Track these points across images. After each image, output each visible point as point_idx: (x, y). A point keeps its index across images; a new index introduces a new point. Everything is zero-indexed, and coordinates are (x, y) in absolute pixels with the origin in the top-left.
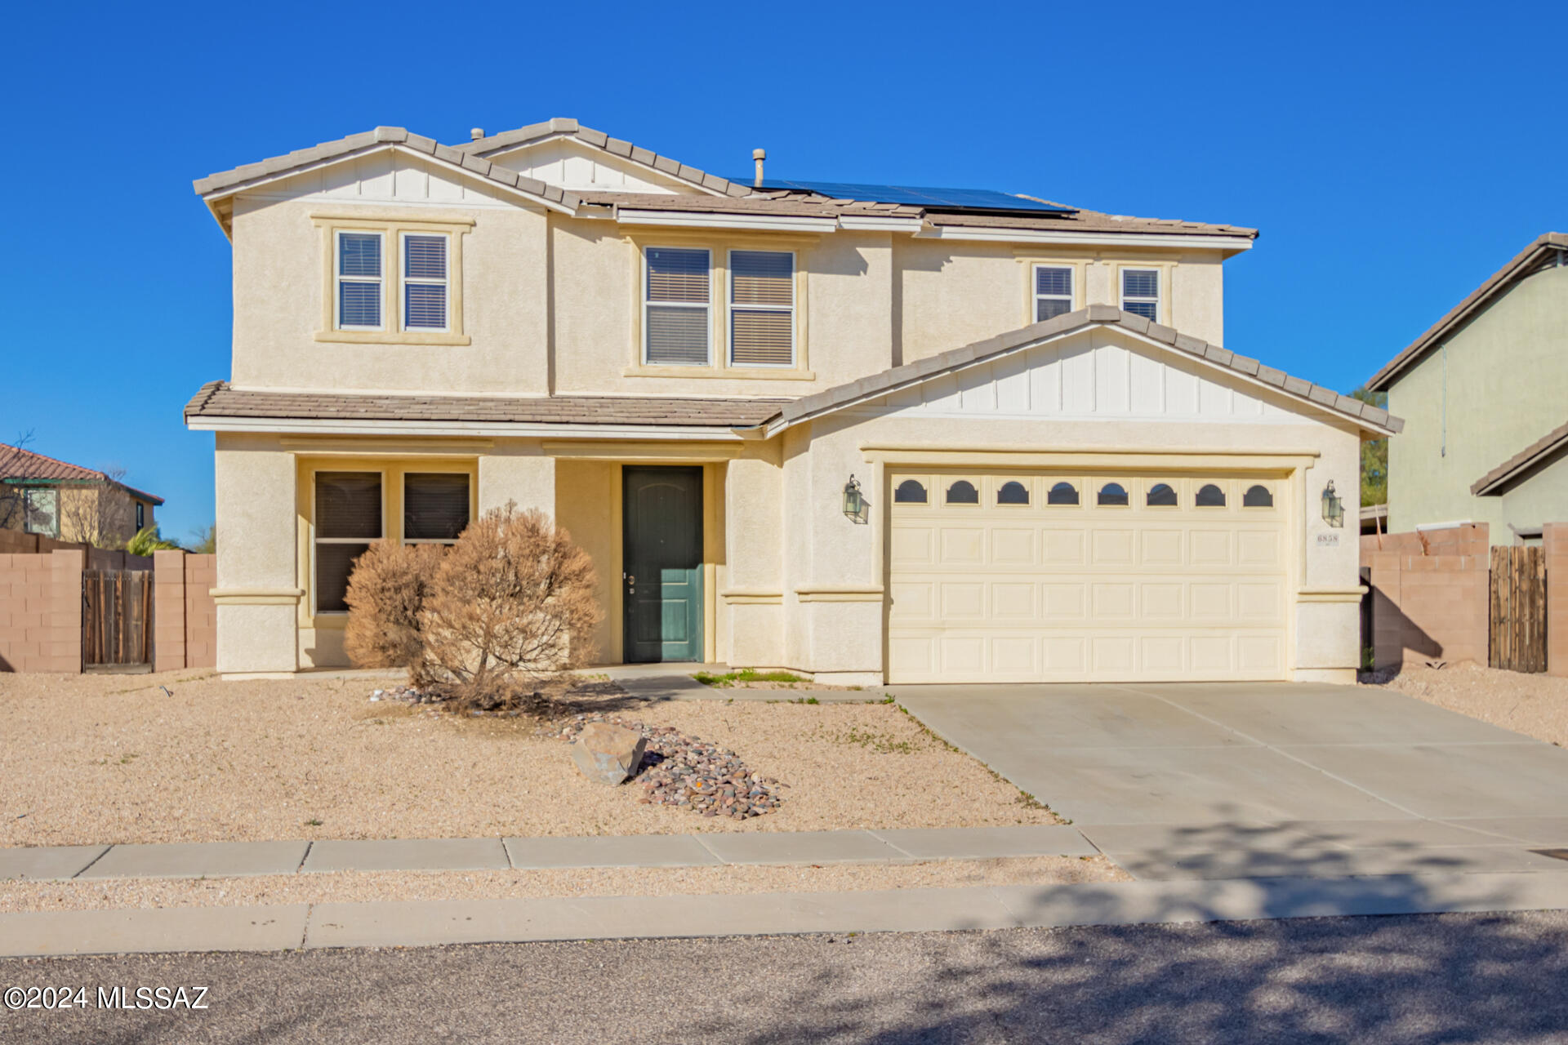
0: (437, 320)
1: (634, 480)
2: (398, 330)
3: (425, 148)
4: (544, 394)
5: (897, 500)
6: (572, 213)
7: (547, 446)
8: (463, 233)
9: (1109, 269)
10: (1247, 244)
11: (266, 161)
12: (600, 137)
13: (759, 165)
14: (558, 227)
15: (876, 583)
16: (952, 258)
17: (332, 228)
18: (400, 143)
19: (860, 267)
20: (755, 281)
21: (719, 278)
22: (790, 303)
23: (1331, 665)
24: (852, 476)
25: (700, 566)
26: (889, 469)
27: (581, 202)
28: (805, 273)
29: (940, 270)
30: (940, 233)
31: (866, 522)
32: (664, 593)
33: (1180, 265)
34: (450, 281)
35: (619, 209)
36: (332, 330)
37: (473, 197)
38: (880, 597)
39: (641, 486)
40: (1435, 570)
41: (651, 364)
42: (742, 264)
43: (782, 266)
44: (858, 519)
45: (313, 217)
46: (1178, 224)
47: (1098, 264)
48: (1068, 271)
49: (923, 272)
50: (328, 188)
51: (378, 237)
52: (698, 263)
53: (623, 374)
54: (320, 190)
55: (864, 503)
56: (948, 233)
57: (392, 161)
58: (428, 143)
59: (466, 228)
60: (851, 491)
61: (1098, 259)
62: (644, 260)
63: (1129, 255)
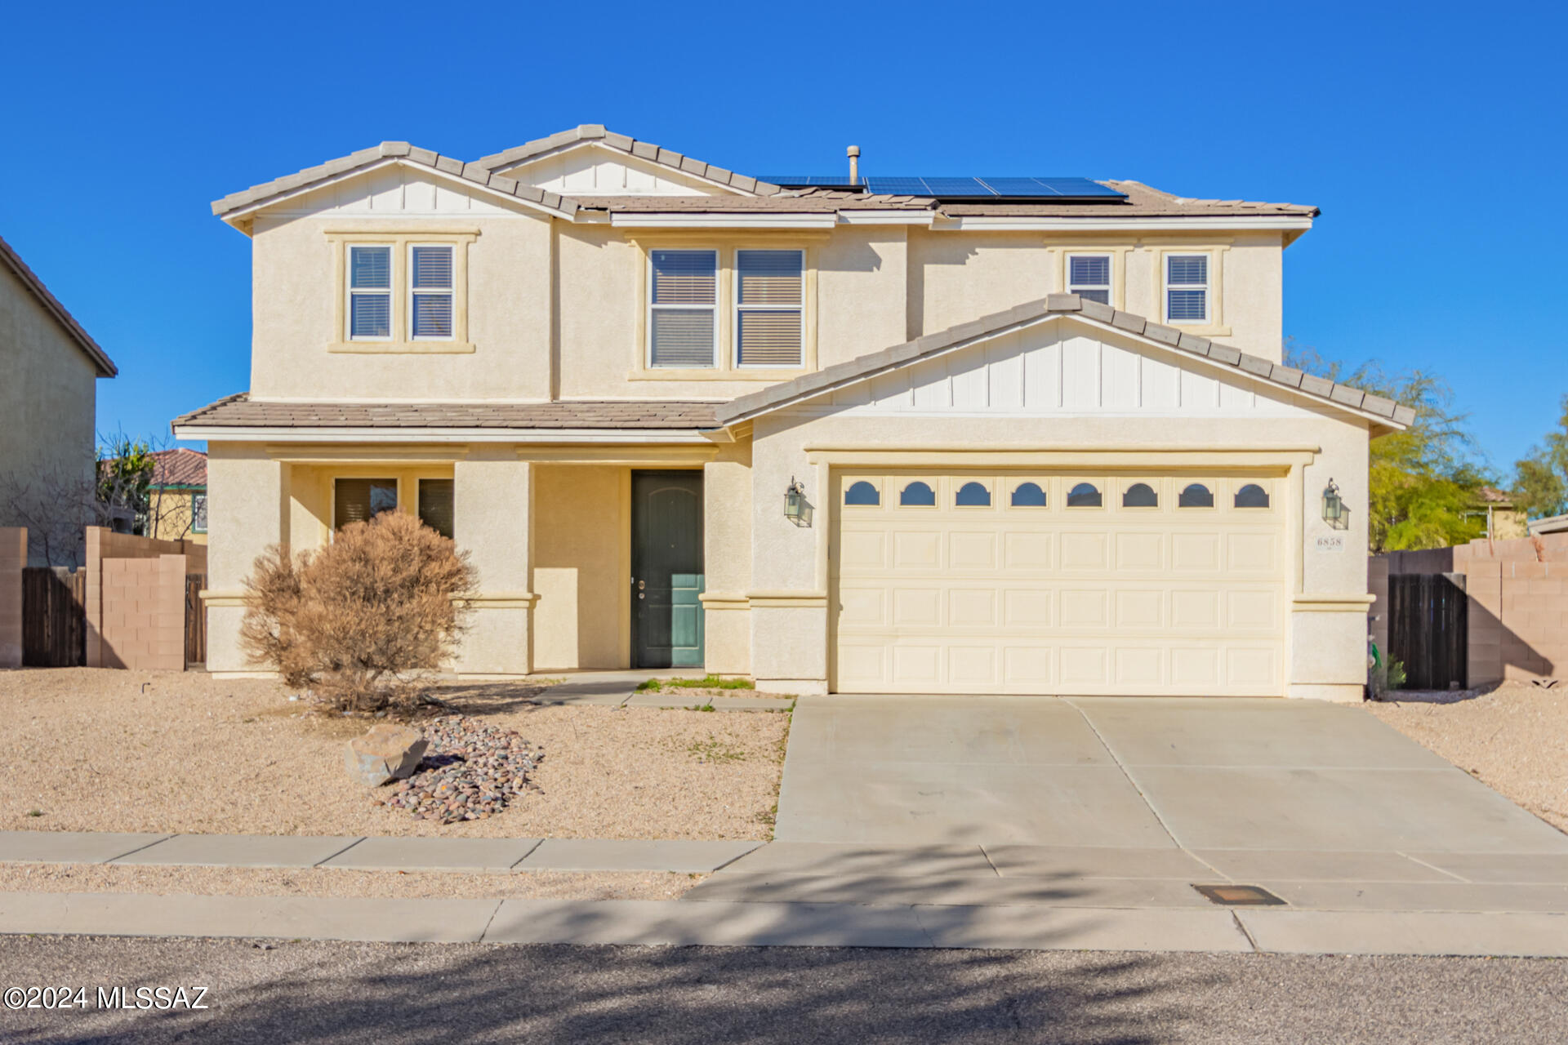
0: (444, 329)
1: (645, 484)
2: (405, 340)
3: (426, 160)
4: (546, 399)
5: (847, 502)
6: (571, 218)
7: (521, 451)
8: (468, 243)
9: (1152, 255)
10: (1306, 223)
11: (278, 181)
12: (626, 141)
13: (853, 161)
14: (565, 234)
15: (819, 587)
16: (977, 250)
17: (344, 242)
18: (402, 157)
19: (873, 262)
20: (764, 281)
21: (725, 279)
22: (799, 302)
23: (1331, 680)
24: (795, 478)
25: (700, 572)
26: (836, 471)
27: (579, 207)
28: (815, 271)
29: (964, 263)
30: (960, 224)
31: (810, 525)
32: (675, 598)
33: (1233, 249)
34: (456, 290)
35: (612, 213)
36: (343, 341)
37: (479, 206)
38: (824, 602)
39: (651, 490)
40: (1544, 578)
41: (656, 367)
42: (749, 264)
43: (790, 264)
44: (802, 522)
45: (326, 233)
46: (1236, 205)
47: (1140, 251)
48: (1106, 260)
49: (946, 267)
50: (341, 205)
51: (388, 249)
52: (705, 264)
53: (627, 378)
54: (333, 206)
55: (808, 506)
56: (968, 225)
57: (401, 176)
58: (430, 156)
59: (472, 238)
60: (795, 495)
61: (1139, 245)
62: (650, 264)
63: (1174, 240)
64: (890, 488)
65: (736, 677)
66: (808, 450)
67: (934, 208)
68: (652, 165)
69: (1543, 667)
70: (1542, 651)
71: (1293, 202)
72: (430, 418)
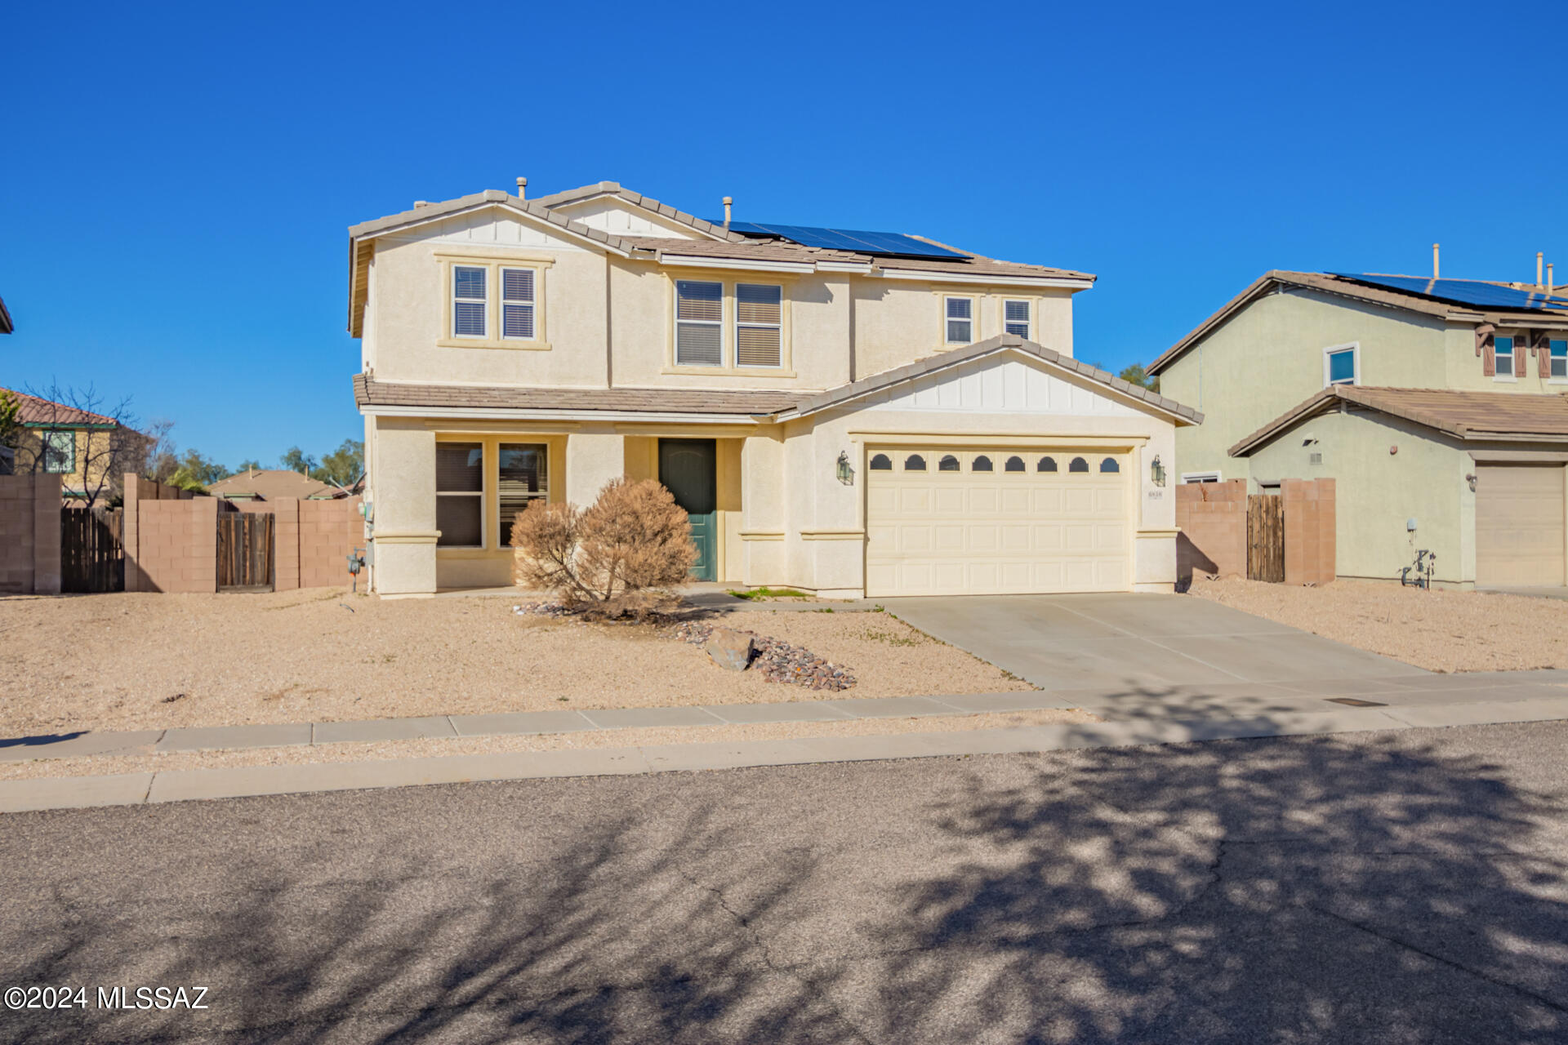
0: (526, 331)
1: (666, 449)
2: (498, 339)
3: (519, 205)
4: (604, 387)
5: (872, 468)
6: (627, 256)
7: (618, 427)
8: (546, 268)
9: (996, 300)
11: (403, 213)
12: (636, 197)
13: (727, 209)
14: (615, 265)
15: (858, 526)
16: (889, 291)
17: (450, 262)
18: (502, 202)
19: (827, 297)
20: (753, 306)
21: (728, 304)
22: (779, 322)
23: (1158, 580)
24: (843, 452)
25: (713, 512)
26: (868, 446)
27: (633, 247)
28: (789, 301)
29: (881, 300)
30: (882, 273)
31: (852, 484)
33: (1044, 299)
34: (537, 304)
35: (662, 254)
36: (450, 337)
37: (552, 240)
38: (862, 536)
39: (671, 453)
40: (1209, 513)
41: (679, 366)
42: (746, 294)
43: (771, 295)
44: (847, 482)
45: (435, 255)
46: (1041, 269)
47: (989, 297)
48: (968, 302)
49: (870, 302)
50: (446, 234)
51: (484, 270)
52: (714, 292)
53: (661, 371)
54: (441, 235)
55: (851, 471)
57: (494, 214)
58: (523, 202)
59: (549, 265)
60: (842, 462)
61: (989, 293)
62: (675, 290)
63: (1010, 291)
64: (899, 459)
65: (785, 588)
66: (850, 433)
69: (1211, 567)
70: (1212, 558)
71: (1081, 271)
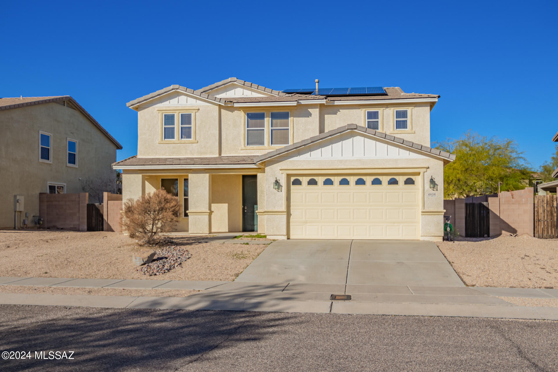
0: (189, 137)
1: (246, 179)
2: (179, 140)
3: (183, 89)
4: (217, 156)
5: (293, 184)
6: (223, 105)
7: (206, 171)
8: (196, 112)
9: (391, 110)
10: (436, 100)
11: (144, 97)
12: (242, 82)
13: (317, 84)
14: (223, 109)
15: (284, 208)
16: (340, 110)
17: (162, 113)
18: (177, 89)
19: (309, 115)
20: (279, 121)
21: (267, 120)
22: (288, 126)
23: (433, 235)
24: (277, 178)
26: (289, 176)
27: (225, 101)
28: (293, 118)
29: (336, 114)
30: (334, 103)
31: (281, 191)
32: (255, 212)
33: (415, 108)
34: (193, 126)
35: (234, 103)
36: (162, 140)
37: (199, 102)
38: (285, 213)
39: (248, 181)
40: (514, 203)
41: (248, 146)
42: (274, 116)
43: (286, 116)
44: (279, 190)
45: (158, 110)
47: (387, 109)
48: (378, 112)
49: (331, 115)
50: (161, 103)
51: (174, 115)
52: (261, 116)
53: (240, 149)
55: (281, 186)
56: (336, 103)
57: (177, 94)
58: (184, 88)
59: (197, 111)
60: (277, 183)
61: (387, 107)
62: (246, 117)
63: (398, 106)
64: (305, 180)
65: (263, 234)
66: (281, 170)
67: (326, 98)
68: (250, 88)
69: (513, 231)
70: (513, 226)
71: (433, 94)
72: (182, 162)
